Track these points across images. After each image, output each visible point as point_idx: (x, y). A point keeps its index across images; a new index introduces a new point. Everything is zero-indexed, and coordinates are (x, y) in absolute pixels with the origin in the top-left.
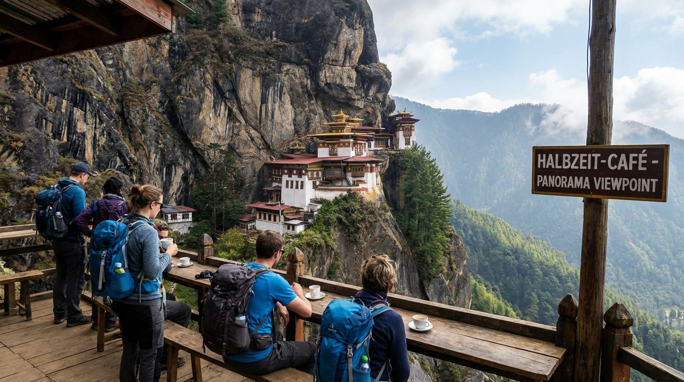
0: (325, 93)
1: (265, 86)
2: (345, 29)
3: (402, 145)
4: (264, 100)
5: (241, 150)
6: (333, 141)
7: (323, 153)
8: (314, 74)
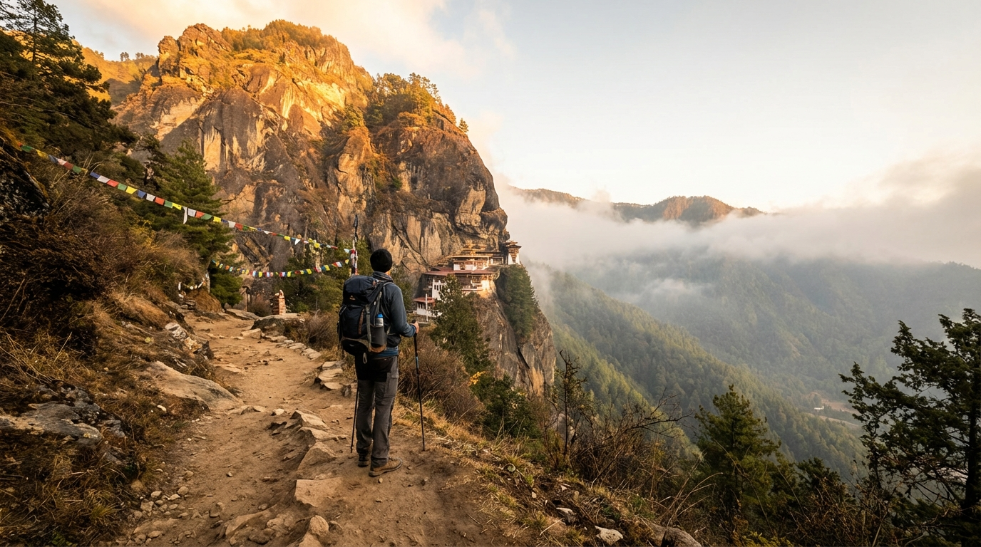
0: (461, 230)
1: (423, 227)
2: (472, 190)
3: (510, 262)
4: (422, 235)
5: (408, 265)
6: (462, 260)
7: (457, 268)
8: (452, 219)
